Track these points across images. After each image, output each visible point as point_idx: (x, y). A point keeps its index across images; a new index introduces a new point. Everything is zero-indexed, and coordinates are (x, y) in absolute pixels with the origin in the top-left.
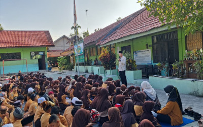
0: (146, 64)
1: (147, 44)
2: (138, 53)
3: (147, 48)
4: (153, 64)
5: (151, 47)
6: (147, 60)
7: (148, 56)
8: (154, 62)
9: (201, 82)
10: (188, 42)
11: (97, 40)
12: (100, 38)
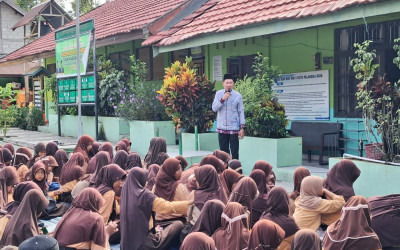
0: (311, 118)
1: (318, 55)
2: (286, 83)
3: (319, 67)
4: (335, 121)
6: (315, 108)
7: (320, 94)
8: (336, 115)
11: (149, 26)
12: (160, 20)
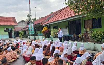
0: (65, 35)
4: (69, 35)
5: (68, 27)
7: (66, 31)
9: (92, 44)
11: (41, 23)
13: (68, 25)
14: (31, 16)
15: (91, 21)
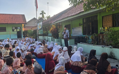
0: (79, 36)
2: (75, 29)
3: (80, 26)
4: (83, 36)
5: (82, 26)
7: (80, 31)
9: (108, 48)
10: (103, 22)
13: (82, 23)
14: (45, 13)
15: (111, 18)
